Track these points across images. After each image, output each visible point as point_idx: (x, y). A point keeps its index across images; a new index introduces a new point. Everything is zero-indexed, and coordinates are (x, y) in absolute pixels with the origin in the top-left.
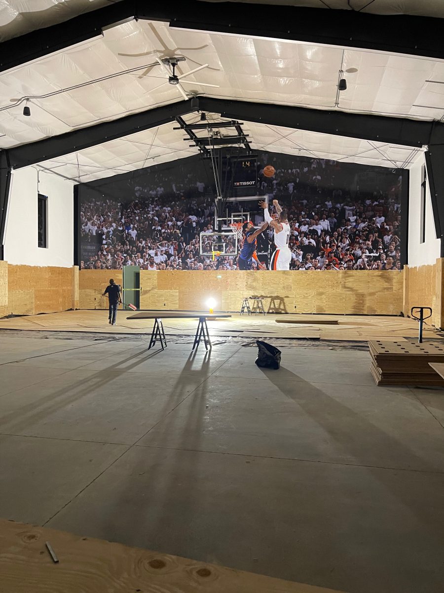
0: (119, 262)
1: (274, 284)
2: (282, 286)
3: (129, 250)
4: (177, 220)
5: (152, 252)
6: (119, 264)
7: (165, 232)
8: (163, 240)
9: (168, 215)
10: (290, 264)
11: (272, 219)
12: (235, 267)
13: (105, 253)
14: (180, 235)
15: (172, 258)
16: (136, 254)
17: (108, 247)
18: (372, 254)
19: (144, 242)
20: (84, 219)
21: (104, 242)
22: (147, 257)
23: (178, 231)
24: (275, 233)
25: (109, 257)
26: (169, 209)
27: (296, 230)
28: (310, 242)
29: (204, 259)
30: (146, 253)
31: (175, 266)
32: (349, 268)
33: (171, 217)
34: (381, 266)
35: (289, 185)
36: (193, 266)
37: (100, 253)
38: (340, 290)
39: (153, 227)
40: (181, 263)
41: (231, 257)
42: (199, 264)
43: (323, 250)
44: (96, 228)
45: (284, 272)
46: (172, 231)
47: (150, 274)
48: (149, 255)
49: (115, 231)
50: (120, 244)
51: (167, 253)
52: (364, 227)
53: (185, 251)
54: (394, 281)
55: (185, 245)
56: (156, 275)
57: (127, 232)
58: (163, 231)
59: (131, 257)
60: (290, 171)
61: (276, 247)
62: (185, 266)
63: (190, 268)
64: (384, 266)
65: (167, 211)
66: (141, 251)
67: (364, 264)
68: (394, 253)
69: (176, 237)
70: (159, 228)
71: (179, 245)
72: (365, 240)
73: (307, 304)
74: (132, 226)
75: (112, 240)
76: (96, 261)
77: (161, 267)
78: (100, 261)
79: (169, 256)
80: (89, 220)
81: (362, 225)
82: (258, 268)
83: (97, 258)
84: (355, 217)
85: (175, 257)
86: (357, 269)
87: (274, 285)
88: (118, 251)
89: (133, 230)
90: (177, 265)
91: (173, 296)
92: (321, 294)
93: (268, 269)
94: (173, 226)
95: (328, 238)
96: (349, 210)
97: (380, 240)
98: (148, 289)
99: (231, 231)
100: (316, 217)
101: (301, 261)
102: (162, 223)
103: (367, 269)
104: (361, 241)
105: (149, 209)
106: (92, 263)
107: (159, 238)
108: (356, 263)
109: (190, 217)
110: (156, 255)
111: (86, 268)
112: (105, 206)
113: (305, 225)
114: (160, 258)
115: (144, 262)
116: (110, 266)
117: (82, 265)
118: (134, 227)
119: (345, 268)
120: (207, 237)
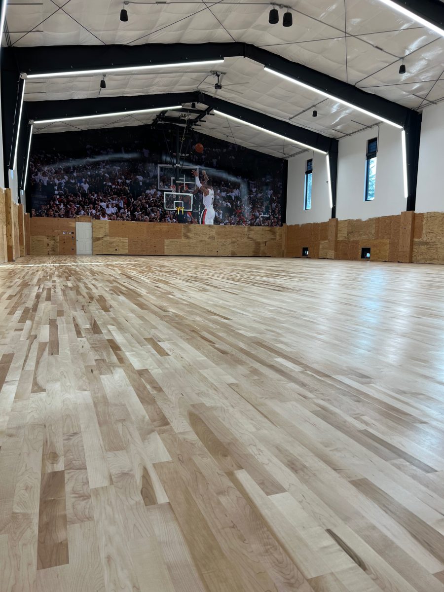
0: (72, 212)
1: (203, 234)
2: (208, 236)
3: (82, 201)
4: (126, 179)
5: (104, 204)
6: (72, 214)
7: (115, 188)
8: (114, 194)
9: (118, 173)
10: (214, 220)
11: (201, 185)
12: (175, 220)
13: (57, 203)
14: (129, 191)
15: (122, 211)
16: (88, 205)
17: (60, 197)
18: (265, 216)
19: (96, 195)
20: (33, 168)
21: (56, 192)
22: (99, 208)
23: (127, 188)
24: (204, 196)
25: (62, 206)
26: (119, 168)
27: (218, 195)
28: (227, 205)
29: (150, 213)
30: (98, 205)
31: (125, 217)
32: (251, 224)
33: (120, 175)
34: (270, 224)
35: (213, 160)
36: (140, 218)
37: (52, 202)
38: (245, 240)
39: (104, 183)
40: (130, 216)
41: (171, 212)
42: (145, 217)
43: (235, 211)
44: (47, 179)
45: (210, 226)
46: (121, 187)
47: (102, 223)
48: (101, 207)
49: (67, 183)
50: (72, 195)
51: (117, 206)
52: (261, 196)
53: (134, 206)
54: (277, 234)
55: (133, 200)
56: (107, 225)
57: (79, 185)
58: (114, 186)
59: (83, 208)
60: (214, 150)
61: (204, 207)
62: (133, 218)
63: (138, 220)
64: (272, 224)
65: (117, 170)
66: (94, 204)
67: (260, 222)
68: (277, 215)
69: (126, 193)
70: (110, 184)
71: (128, 200)
72: (261, 206)
73: (225, 250)
74: (84, 180)
75: (65, 191)
76: (48, 210)
77: (112, 218)
78: (53, 209)
79: (119, 208)
80: (39, 170)
81: (260, 195)
82: (192, 222)
83: (49, 207)
84: (256, 189)
85: (125, 210)
86: (256, 225)
87: (203, 236)
88: (72, 201)
89: (85, 184)
90: (126, 217)
91: (123, 242)
92: (234, 242)
93: (199, 223)
94: (124, 183)
95: (239, 203)
96: (252, 184)
97: (270, 206)
98: (101, 236)
99: (171, 191)
100: (231, 187)
101: (221, 218)
102: (113, 180)
103: (262, 225)
104: (259, 206)
105: (100, 167)
106: (44, 212)
107: (110, 192)
108: (256, 221)
109: (138, 177)
110: (108, 207)
111: (37, 216)
112: (56, 159)
113: (224, 192)
114: (111, 210)
115: (96, 212)
116: (62, 215)
117: (33, 212)
118: (86, 181)
119: (249, 224)
120: (152, 195)
